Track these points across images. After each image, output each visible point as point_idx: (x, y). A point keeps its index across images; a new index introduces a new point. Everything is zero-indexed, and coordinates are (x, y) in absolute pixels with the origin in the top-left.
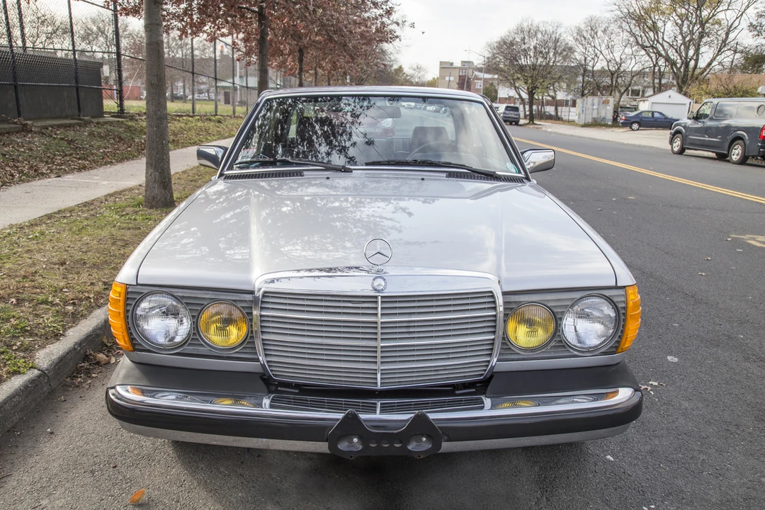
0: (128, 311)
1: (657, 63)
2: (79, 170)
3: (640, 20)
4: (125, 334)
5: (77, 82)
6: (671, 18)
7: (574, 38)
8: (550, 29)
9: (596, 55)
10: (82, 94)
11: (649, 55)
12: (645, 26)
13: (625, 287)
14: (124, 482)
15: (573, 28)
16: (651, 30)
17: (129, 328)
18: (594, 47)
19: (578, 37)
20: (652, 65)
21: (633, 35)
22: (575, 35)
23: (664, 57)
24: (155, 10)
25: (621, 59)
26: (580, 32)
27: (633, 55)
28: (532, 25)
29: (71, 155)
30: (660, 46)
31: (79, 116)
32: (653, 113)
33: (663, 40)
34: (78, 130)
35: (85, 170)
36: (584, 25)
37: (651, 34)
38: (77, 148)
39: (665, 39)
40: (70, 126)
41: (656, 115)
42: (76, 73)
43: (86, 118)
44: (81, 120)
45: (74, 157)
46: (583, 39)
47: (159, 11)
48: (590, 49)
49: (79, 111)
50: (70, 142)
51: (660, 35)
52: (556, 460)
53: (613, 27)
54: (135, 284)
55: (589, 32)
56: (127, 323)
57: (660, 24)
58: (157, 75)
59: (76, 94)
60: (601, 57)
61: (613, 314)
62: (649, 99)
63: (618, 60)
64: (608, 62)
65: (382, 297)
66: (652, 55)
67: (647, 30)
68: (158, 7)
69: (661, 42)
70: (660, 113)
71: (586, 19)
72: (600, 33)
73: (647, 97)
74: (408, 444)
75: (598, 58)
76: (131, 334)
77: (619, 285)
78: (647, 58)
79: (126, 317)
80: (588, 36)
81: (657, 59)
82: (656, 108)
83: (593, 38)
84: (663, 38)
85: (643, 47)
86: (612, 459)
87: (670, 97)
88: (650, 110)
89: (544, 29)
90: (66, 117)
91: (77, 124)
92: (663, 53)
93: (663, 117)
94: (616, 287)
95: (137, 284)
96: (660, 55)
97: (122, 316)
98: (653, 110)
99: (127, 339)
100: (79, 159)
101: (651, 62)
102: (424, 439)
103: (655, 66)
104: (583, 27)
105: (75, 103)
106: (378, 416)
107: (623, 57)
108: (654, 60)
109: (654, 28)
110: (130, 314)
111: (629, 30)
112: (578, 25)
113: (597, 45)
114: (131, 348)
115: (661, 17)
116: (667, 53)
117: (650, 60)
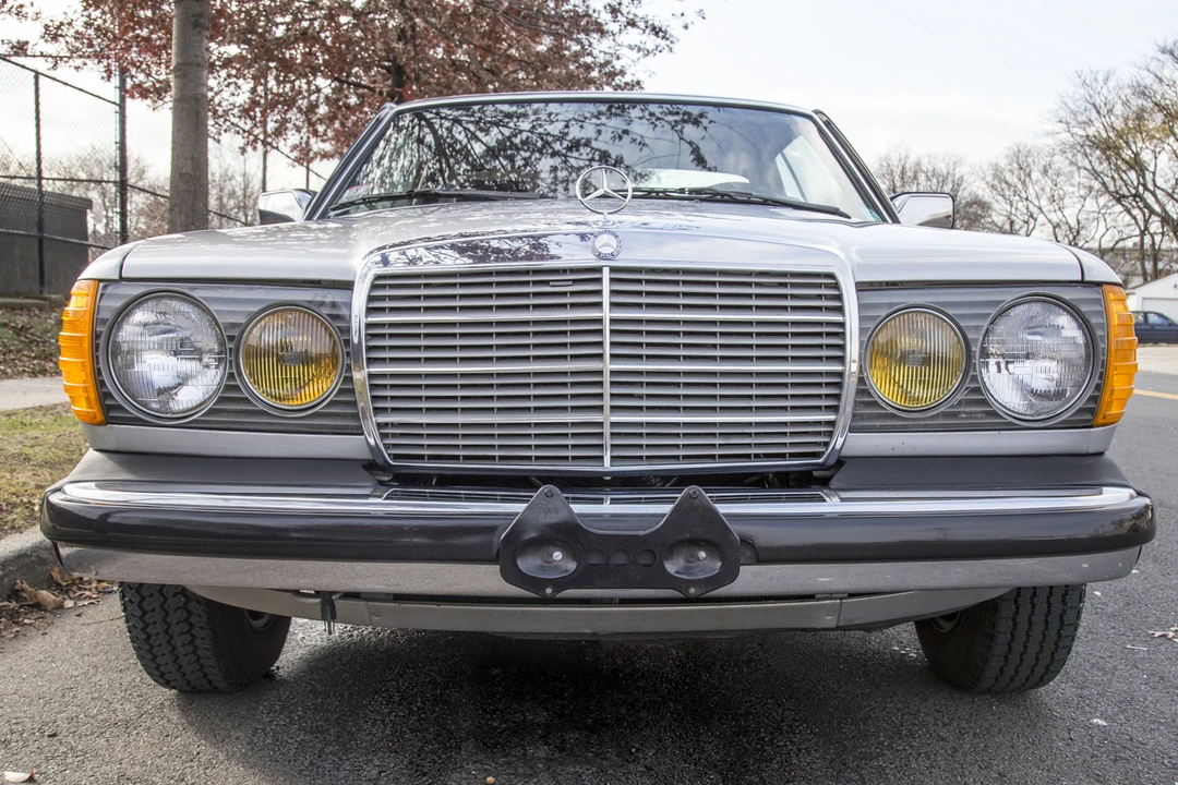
0: (98, 336)
1: (1146, 228)
2: (34, 374)
3: (1108, 148)
4: (90, 384)
5: (41, 228)
6: (1166, 147)
7: (987, 183)
8: (942, 168)
9: (1031, 216)
10: (48, 256)
11: (1129, 212)
12: (1119, 162)
13: (1099, 284)
14: (70, 755)
15: (985, 167)
16: (1131, 167)
17: (99, 370)
18: (1027, 199)
19: (996, 182)
20: (1137, 232)
21: (1096, 174)
22: (989, 179)
23: (1158, 215)
24: (194, 38)
25: (1079, 223)
26: (998, 174)
27: (1101, 214)
28: (907, 157)
29: (19, 351)
30: (1150, 195)
31: (41, 292)
32: (1146, 315)
33: (1155, 185)
34: (35, 315)
35: (44, 375)
36: (1006, 161)
37: (1133, 175)
38: (31, 342)
39: (1158, 184)
40: (22, 307)
41: (1153, 319)
42: (41, 212)
43: (54, 296)
44: (45, 299)
45: (25, 356)
46: (1004, 185)
47: (201, 41)
48: (1020, 205)
49: (42, 283)
50: (19, 331)
51: (1149, 176)
52: (986, 725)
53: (1060, 162)
54: (117, 277)
55: (1016, 173)
56: (95, 360)
57: (1146, 156)
58: (193, 158)
59: (36, 253)
60: (1041, 218)
61: (1081, 340)
62: (1136, 291)
63: (1073, 223)
64: (1054, 228)
65: (613, 270)
66: (1135, 212)
67: (1124, 167)
68: (199, 33)
69: (1151, 188)
70: (1160, 315)
71: (1009, 149)
72: (1036, 175)
73: (1134, 288)
74: (667, 560)
75: (1035, 220)
76: (103, 383)
77: (1087, 278)
78: (1128, 218)
79: (95, 348)
80: (1012, 179)
81: (1146, 222)
82: (1150, 307)
83: (1024, 183)
84: (1154, 180)
85: (1119, 198)
86: (1102, 722)
87: (1175, 286)
88: (1139, 309)
89: (931, 169)
90: (17, 295)
91: (35, 305)
92: (1157, 208)
93: (1165, 322)
94: (1083, 283)
95: (122, 279)
96: (1152, 212)
97: (86, 345)
98: (1146, 310)
99: (93, 395)
100: (35, 358)
101: (1134, 226)
102: (702, 554)
103: (1142, 234)
104: (1003, 163)
105: (34, 271)
106: (607, 508)
107: (1082, 217)
108: (1141, 224)
109: (1137, 164)
110: (102, 341)
111: (1089, 167)
112: (994, 161)
113: (1032, 197)
114: (100, 417)
115: (1147, 144)
116: (1164, 210)
117: (1133, 222)
